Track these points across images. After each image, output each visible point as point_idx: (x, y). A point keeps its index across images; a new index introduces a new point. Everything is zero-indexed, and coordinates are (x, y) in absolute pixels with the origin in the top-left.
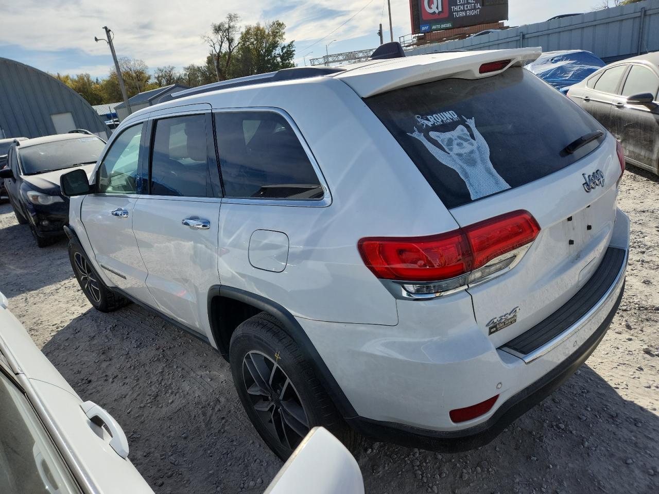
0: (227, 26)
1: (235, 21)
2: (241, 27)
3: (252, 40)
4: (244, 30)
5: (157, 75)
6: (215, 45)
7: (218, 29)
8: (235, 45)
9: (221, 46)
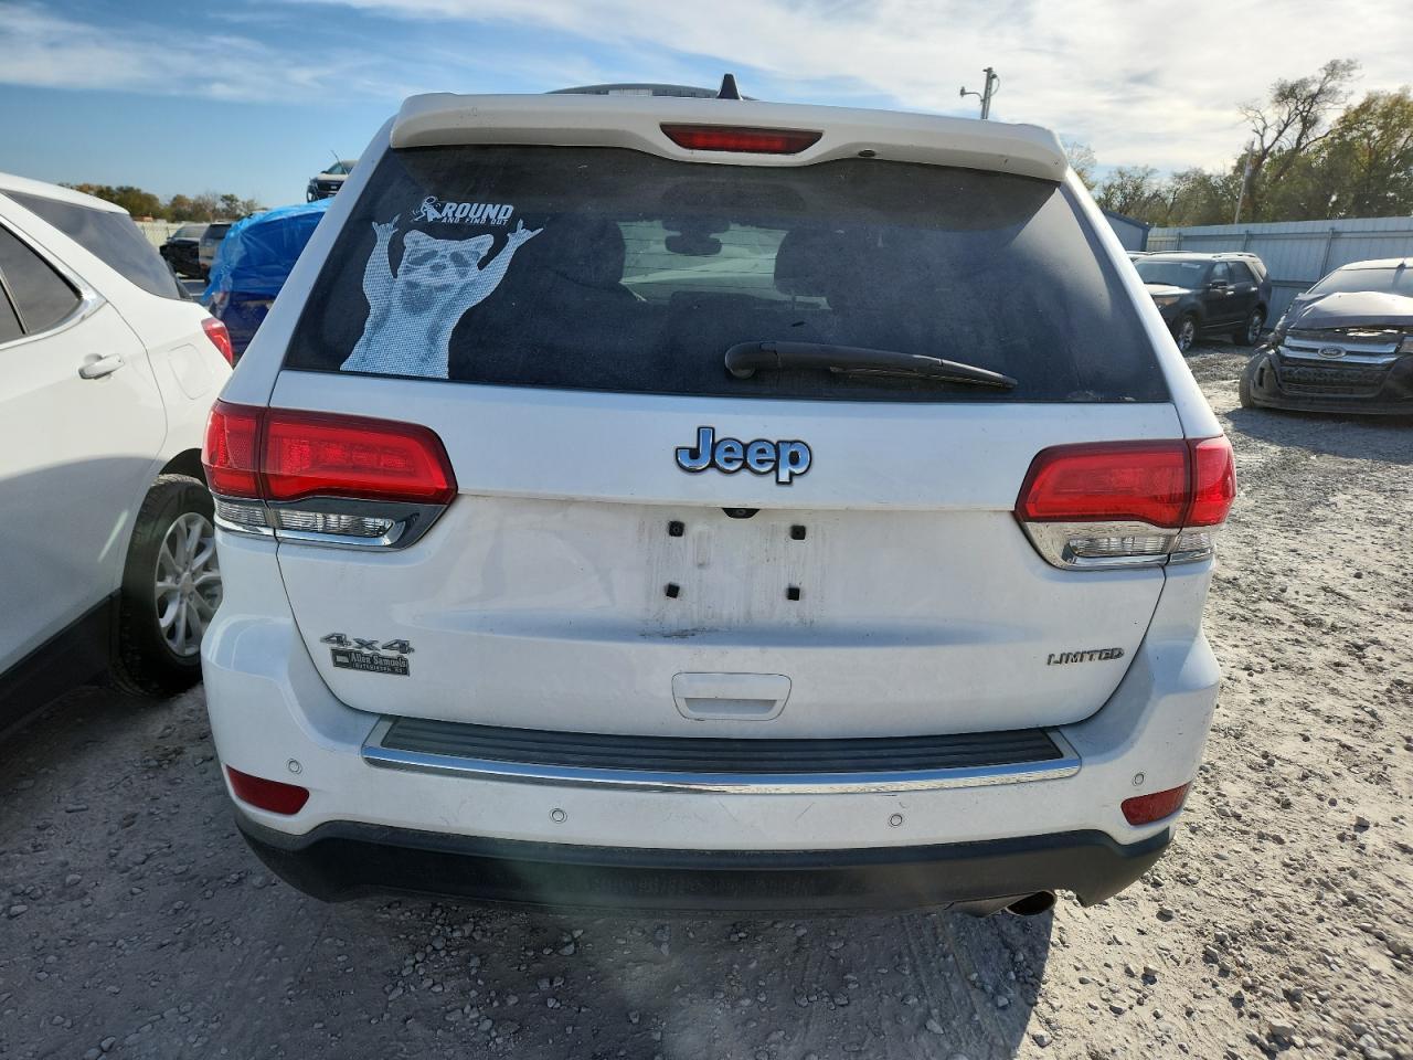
0: (1314, 88)
1: (1341, 78)
2: (1352, 93)
3: (1370, 128)
4: (1356, 101)
5: (1107, 183)
6: (1268, 131)
7: (1286, 94)
8: (1318, 135)
9: (1280, 133)
